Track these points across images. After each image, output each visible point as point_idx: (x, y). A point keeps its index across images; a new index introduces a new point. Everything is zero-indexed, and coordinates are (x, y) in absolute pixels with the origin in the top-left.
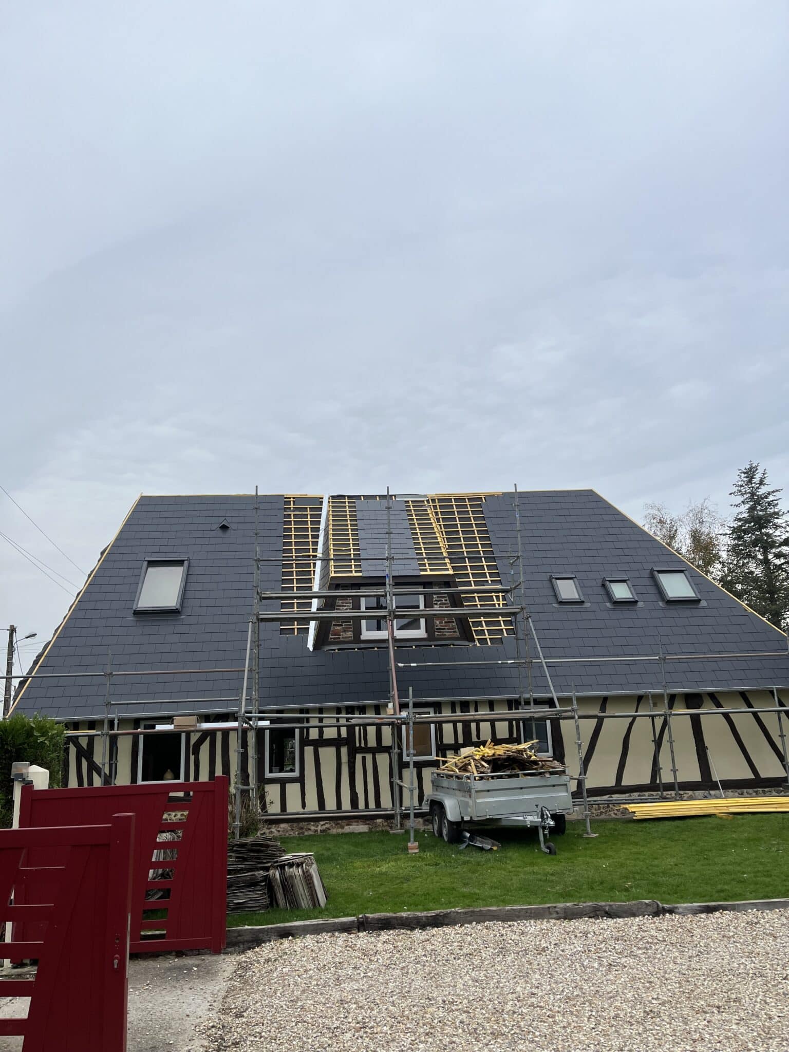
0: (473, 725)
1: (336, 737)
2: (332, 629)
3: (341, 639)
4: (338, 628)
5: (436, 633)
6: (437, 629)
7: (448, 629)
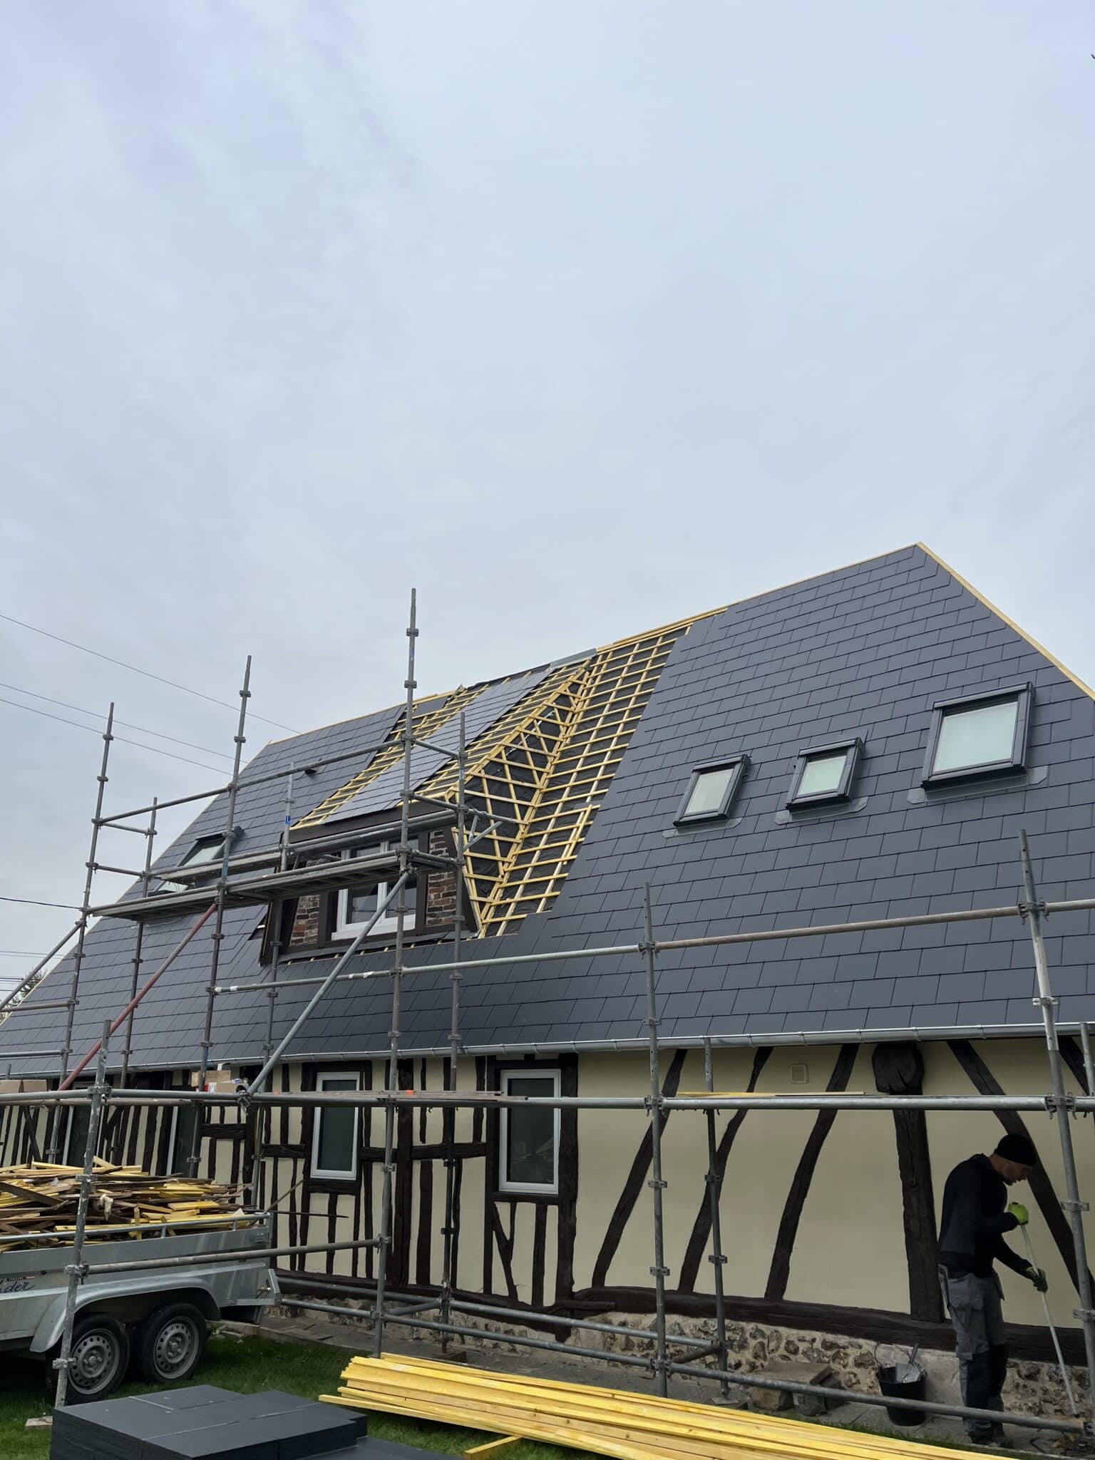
0: (417, 1111)
1: (236, 1122)
2: (295, 924)
3: (304, 942)
4: (302, 922)
5: (428, 919)
6: (430, 910)
7: (446, 908)
